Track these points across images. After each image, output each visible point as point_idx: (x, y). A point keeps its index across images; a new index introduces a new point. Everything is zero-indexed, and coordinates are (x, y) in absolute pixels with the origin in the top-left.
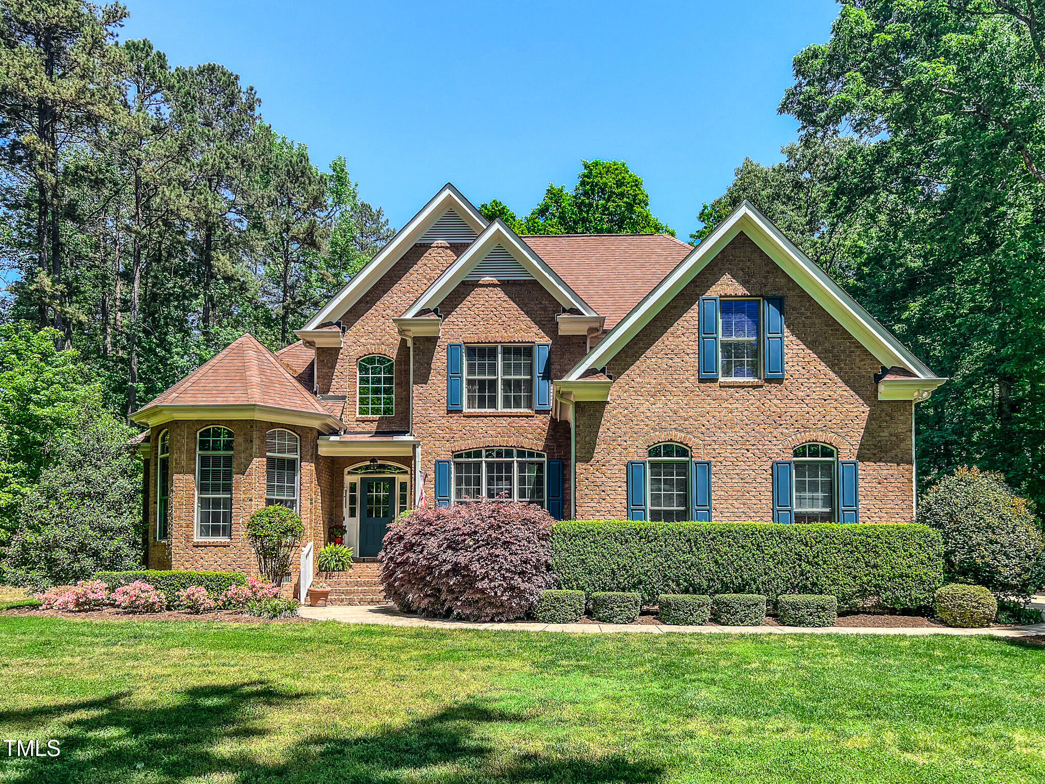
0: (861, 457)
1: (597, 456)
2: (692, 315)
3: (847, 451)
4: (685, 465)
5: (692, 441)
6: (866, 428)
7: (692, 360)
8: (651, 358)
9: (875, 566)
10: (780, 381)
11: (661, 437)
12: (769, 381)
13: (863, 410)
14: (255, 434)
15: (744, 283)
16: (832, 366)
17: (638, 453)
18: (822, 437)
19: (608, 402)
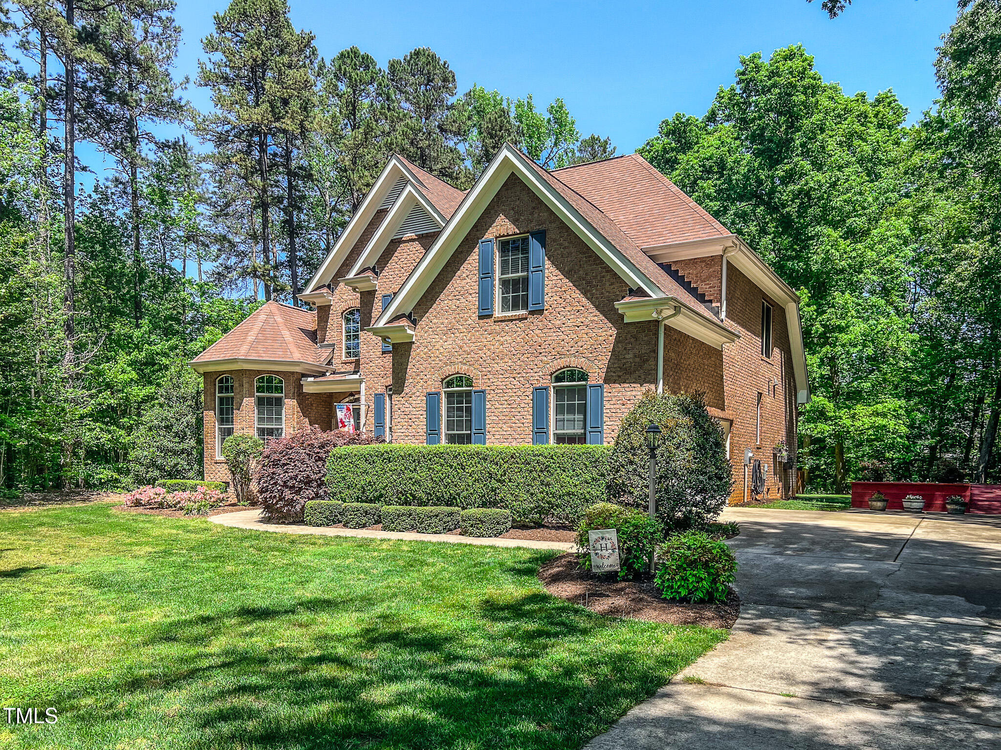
0: (607, 380)
1: (406, 390)
2: (474, 258)
3: (596, 374)
4: (468, 394)
5: (473, 373)
6: (614, 350)
7: (474, 299)
8: (445, 301)
9: (548, 485)
10: (541, 312)
11: (450, 370)
12: (532, 313)
13: (609, 333)
14: (245, 380)
15: (515, 222)
16: (585, 293)
17: (434, 385)
18: (574, 362)
19: (413, 343)
